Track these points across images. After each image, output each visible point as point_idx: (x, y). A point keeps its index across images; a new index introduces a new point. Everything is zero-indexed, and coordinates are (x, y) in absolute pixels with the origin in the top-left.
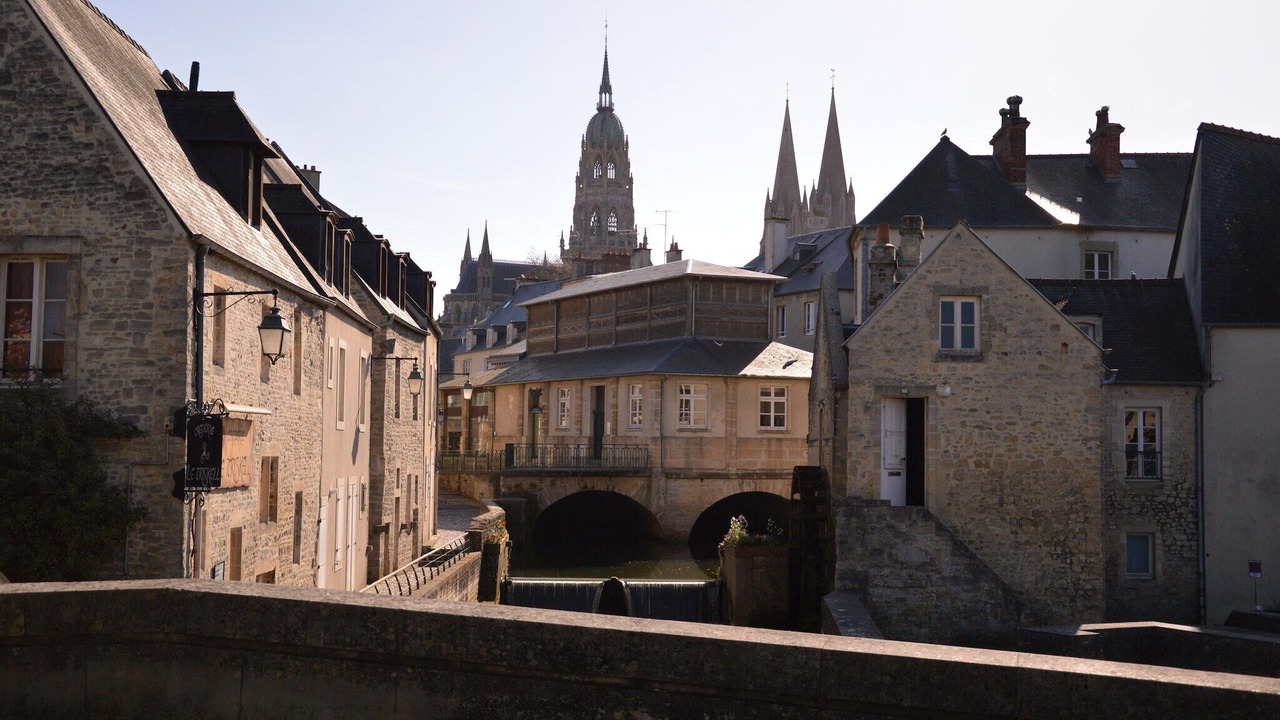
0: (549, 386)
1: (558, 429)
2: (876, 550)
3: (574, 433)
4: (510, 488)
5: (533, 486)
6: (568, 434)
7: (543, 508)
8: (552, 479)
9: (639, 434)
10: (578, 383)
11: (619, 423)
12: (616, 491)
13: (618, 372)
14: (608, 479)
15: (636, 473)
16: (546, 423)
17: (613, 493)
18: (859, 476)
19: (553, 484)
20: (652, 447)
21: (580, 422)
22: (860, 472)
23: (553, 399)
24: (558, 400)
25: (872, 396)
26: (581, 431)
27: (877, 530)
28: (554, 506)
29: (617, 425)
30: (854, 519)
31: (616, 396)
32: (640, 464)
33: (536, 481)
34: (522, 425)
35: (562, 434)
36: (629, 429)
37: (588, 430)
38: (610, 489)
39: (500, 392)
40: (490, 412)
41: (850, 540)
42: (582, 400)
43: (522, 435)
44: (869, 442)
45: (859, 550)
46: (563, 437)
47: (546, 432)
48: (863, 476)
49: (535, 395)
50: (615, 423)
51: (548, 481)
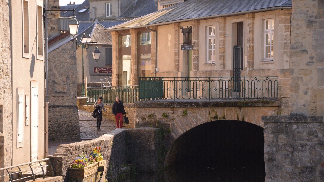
0: (199, 24)
1: (206, 65)
2: (307, 168)
3: (218, 67)
4: (144, 119)
5: (166, 116)
6: (214, 68)
7: (175, 137)
8: (184, 109)
9: (271, 66)
10: (221, 20)
11: (255, 56)
12: (246, 120)
13: (253, 8)
14: (238, 109)
15: (265, 103)
16: (197, 59)
17: (243, 123)
18: (301, 92)
19: (185, 114)
20: (281, 78)
21: (223, 57)
22: (302, 88)
23: (202, 36)
24: (206, 38)
25: (316, 10)
26: (224, 65)
27: (308, 147)
28: (186, 134)
29: (253, 59)
30: (282, 136)
31: (252, 32)
32: (272, 95)
33: (168, 111)
34: (178, 62)
35: (209, 68)
36: (263, 62)
37: (230, 65)
38: (240, 119)
39: (161, 31)
40: (153, 51)
41: (279, 157)
42: (224, 35)
43: (178, 70)
44: (311, 58)
45: (288, 168)
46: (210, 71)
47: (197, 67)
48: (306, 93)
49: (188, 32)
50: (252, 56)
51: (180, 111)
